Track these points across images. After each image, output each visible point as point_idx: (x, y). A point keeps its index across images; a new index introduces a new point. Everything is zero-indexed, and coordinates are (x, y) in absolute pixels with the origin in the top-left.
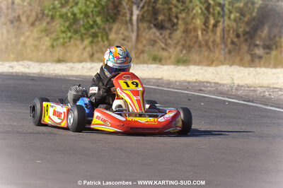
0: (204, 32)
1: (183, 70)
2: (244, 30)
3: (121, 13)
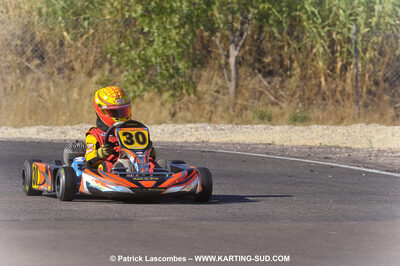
0: (329, 79)
1: (302, 131)
2: (384, 75)
3: (213, 56)
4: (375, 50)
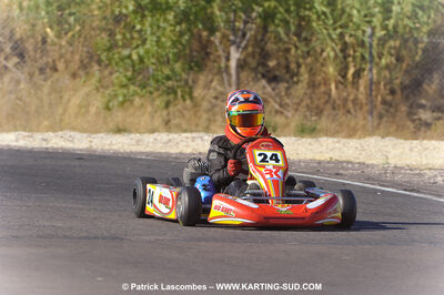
0: (340, 86)
2: (401, 83)
3: (212, 57)
4: (392, 55)
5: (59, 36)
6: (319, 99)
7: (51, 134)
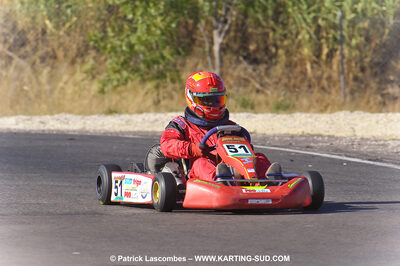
0: (315, 66)
1: (285, 120)
2: (371, 61)
3: (197, 43)
4: (361, 36)
5: (57, 27)
6: (296, 78)
7: (48, 117)
